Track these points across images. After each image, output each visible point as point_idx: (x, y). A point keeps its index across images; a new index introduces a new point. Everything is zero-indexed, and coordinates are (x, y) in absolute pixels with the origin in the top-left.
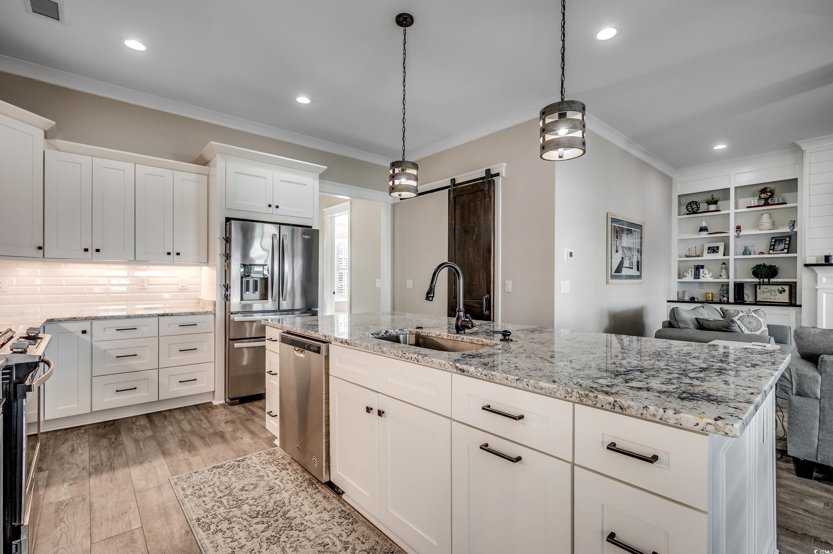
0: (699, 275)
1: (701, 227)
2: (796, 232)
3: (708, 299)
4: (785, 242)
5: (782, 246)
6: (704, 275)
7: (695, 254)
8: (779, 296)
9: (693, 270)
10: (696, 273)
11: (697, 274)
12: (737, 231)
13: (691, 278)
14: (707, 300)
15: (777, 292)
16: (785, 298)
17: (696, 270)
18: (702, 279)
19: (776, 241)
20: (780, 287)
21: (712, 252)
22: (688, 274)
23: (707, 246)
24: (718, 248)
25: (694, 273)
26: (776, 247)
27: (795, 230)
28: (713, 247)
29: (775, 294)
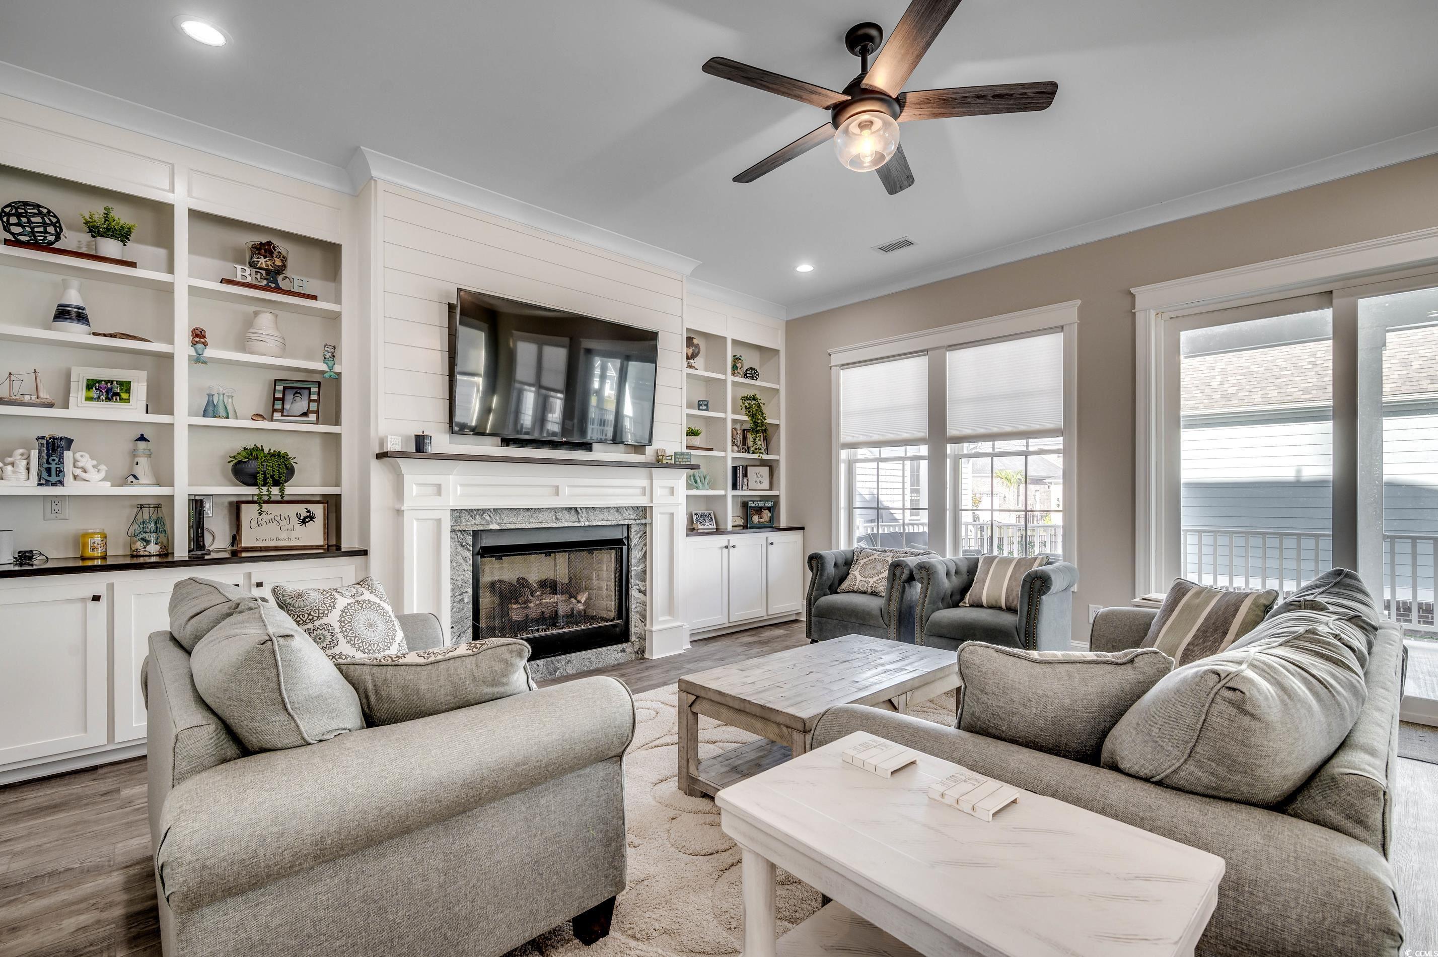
0: (60, 472)
1: (60, 306)
2: (339, 374)
3: (89, 553)
4: (309, 397)
5: (302, 405)
6: (78, 472)
7: (34, 398)
8: (299, 529)
9: (34, 454)
10: (46, 466)
11: (53, 466)
12: (197, 342)
13: (28, 483)
14: (83, 558)
15: (295, 520)
16: (314, 534)
17: (48, 456)
18: (71, 488)
19: (285, 388)
20: (301, 509)
21: (103, 397)
22: (9, 468)
23: (81, 374)
24: (126, 386)
25: (40, 465)
26: (287, 406)
27: (337, 369)
28: (107, 382)
29: (290, 527)
